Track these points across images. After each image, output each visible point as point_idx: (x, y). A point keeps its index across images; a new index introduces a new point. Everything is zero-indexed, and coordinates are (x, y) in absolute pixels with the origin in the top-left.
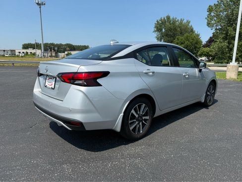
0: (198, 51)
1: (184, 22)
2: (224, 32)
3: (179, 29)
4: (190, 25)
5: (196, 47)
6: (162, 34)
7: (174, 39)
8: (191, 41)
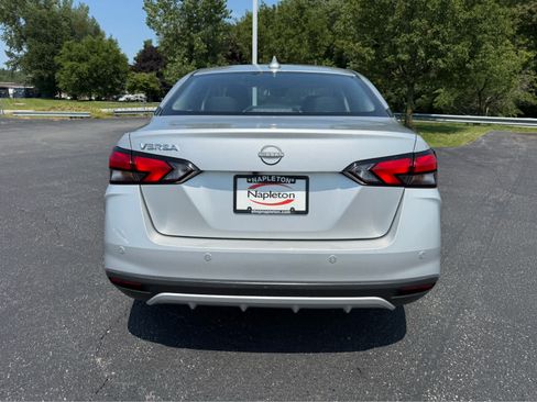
0: (123, 81)
1: (73, 7)
2: (186, 44)
3: (64, 24)
4: (90, 15)
5: (117, 72)
6: (18, 29)
7: (60, 47)
8: (104, 54)
